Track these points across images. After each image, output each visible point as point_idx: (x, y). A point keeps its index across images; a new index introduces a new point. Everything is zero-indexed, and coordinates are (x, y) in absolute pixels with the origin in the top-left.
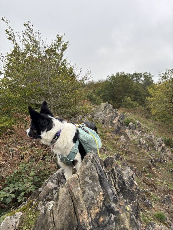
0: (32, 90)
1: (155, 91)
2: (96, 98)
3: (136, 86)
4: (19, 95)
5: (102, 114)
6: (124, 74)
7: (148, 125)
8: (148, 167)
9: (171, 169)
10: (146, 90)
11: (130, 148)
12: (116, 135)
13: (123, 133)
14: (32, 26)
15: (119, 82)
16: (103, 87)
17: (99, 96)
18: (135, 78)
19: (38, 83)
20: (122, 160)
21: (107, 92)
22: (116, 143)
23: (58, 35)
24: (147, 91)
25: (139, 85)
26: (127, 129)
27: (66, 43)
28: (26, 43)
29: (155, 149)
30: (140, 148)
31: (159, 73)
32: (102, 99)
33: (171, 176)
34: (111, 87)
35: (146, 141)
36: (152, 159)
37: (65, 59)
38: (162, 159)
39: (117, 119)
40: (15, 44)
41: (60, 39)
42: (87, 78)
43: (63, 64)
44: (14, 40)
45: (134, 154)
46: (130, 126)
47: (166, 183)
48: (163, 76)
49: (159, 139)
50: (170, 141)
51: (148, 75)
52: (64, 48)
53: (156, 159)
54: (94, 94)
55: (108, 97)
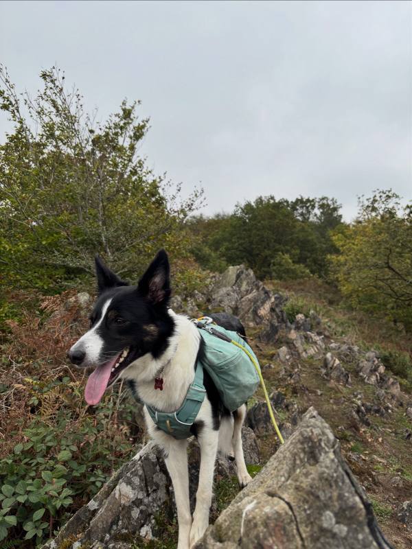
0: (57, 233)
1: (348, 241)
2: (210, 255)
3: (303, 228)
4: (26, 246)
5: (232, 293)
6: (274, 200)
7: (334, 320)
8: (351, 427)
9: (407, 431)
10: (327, 237)
11: (303, 378)
12: (267, 344)
13: (283, 340)
14: (63, 78)
15: (264, 220)
16: (227, 230)
17: (217, 249)
18: (300, 211)
19: (72, 216)
20: (288, 410)
21: (236, 242)
22: (270, 366)
23: (123, 104)
24: (329, 240)
25: (309, 226)
26: (293, 331)
27: (143, 122)
28: (47, 119)
29: (363, 380)
30: (325, 377)
31: (359, 198)
32: (224, 258)
33: (408, 448)
34: (245, 230)
35: (339, 360)
36: (359, 406)
37: (140, 161)
38: (381, 404)
39: (267, 306)
40: (17, 120)
41: (127, 114)
42: (193, 207)
43: (134, 172)
44: (16, 111)
45: (315, 392)
46: (298, 323)
47: (396, 467)
48: (368, 206)
49: (371, 354)
50: (391, 359)
51: (330, 202)
52: (138, 134)
53: (368, 404)
54: (205, 246)
55: (238, 253)
